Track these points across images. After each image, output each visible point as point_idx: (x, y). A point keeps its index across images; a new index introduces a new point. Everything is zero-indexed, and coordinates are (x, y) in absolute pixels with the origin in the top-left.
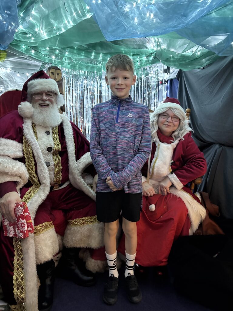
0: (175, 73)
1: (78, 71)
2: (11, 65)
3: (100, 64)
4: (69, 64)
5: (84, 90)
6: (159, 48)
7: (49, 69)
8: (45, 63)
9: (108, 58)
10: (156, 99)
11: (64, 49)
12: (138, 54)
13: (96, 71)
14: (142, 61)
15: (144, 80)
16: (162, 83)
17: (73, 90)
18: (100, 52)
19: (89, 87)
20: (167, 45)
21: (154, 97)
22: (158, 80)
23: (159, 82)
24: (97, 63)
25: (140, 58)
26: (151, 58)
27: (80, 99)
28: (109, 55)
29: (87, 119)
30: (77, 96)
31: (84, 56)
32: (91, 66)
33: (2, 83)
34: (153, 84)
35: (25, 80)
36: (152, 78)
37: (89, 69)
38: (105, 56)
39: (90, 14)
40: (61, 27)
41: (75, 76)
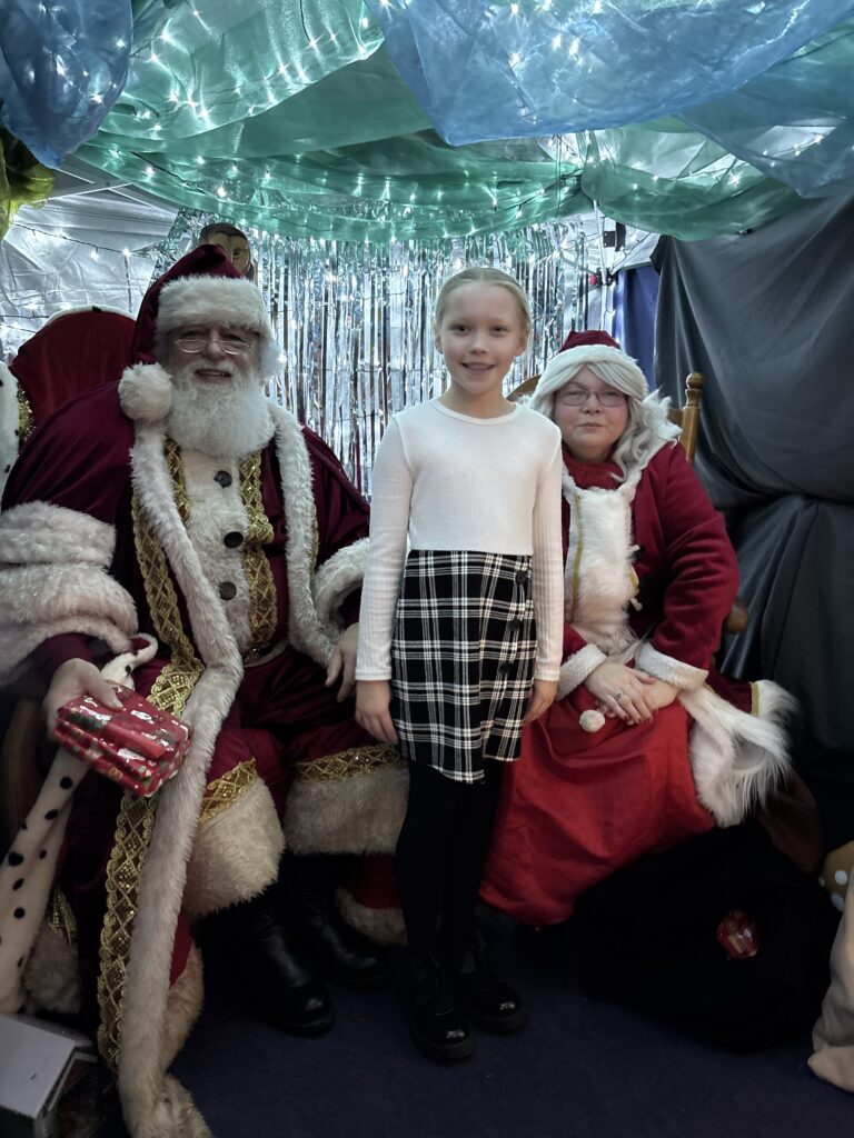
0: (646, 248)
1: (305, 239)
2: (67, 220)
3: (383, 218)
4: (274, 217)
5: (326, 308)
6: (591, 160)
7: (207, 235)
8: (189, 212)
9: (410, 195)
11: (259, 162)
12: (518, 180)
13: (369, 239)
14: (531, 204)
15: (535, 272)
16: (598, 283)
17: (286, 307)
18: (385, 171)
19: (343, 298)
20: (619, 147)
22: (585, 273)
23: (587, 276)
24: (370, 211)
25: (523, 193)
26: (563, 194)
27: (310, 339)
28: (416, 185)
29: (338, 410)
30: (302, 330)
31: (326, 186)
32: (351, 223)
33: (33, 282)
34: (568, 285)
35: (118, 272)
36: (564, 266)
37: (346, 234)
38: (403, 186)
39: (369, 44)
40: (262, 88)
41: (293, 259)
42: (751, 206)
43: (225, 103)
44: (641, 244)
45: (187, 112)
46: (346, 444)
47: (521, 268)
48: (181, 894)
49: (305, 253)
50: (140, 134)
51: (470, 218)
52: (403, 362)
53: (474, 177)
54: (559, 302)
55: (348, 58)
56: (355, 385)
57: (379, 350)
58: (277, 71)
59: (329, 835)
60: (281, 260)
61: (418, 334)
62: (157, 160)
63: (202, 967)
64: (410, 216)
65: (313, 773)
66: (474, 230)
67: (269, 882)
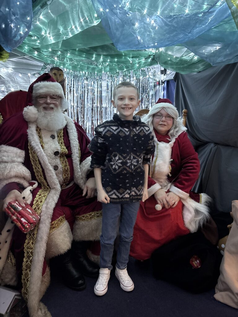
0: (172, 75)
1: (79, 71)
2: (13, 65)
3: (101, 66)
4: (70, 66)
5: (85, 90)
6: (157, 51)
7: (52, 70)
8: (47, 63)
9: (108, 60)
10: (154, 99)
11: (66, 51)
12: (138, 56)
13: (96, 72)
14: (141, 63)
15: (142, 81)
16: (159, 84)
17: (73, 90)
18: (101, 53)
19: (89, 88)
21: (151, 97)
22: (155, 81)
23: (156, 82)
24: (97, 64)
25: (138, 60)
26: (150, 60)
27: (80, 99)
28: (109, 57)
29: (88, 118)
30: (78, 96)
31: (85, 57)
32: (92, 67)
33: (3, 82)
34: (151, 84)
35: (27, 80)
36: (150, 79)
37: (90, 70)
38: (106, 57)
39: (97, 21)
40: (68, 32)
41: (75, 77)
42: (200, 65)
43: (57, 35)
44: (171, 74)
45: (47, 38)
46: (90, 127)
47: (139, 80)
48: (45, 252)
49: (79, 75)
50: (34, 43)
51: (124, 66)
52: (106, 105)
53: (126, 55)
54: (148, 89)
55: (91, 24)
56: (93, 111)
57: (99, 102)
58: (72, 27)
59: (85, 235)
60: (72, 77)
61: (110, 98)
62: (38, 50)
63: (50, 272)
64: (108, 65)
65: (81, 219)
66: (125, 70)
67: (69, 249)
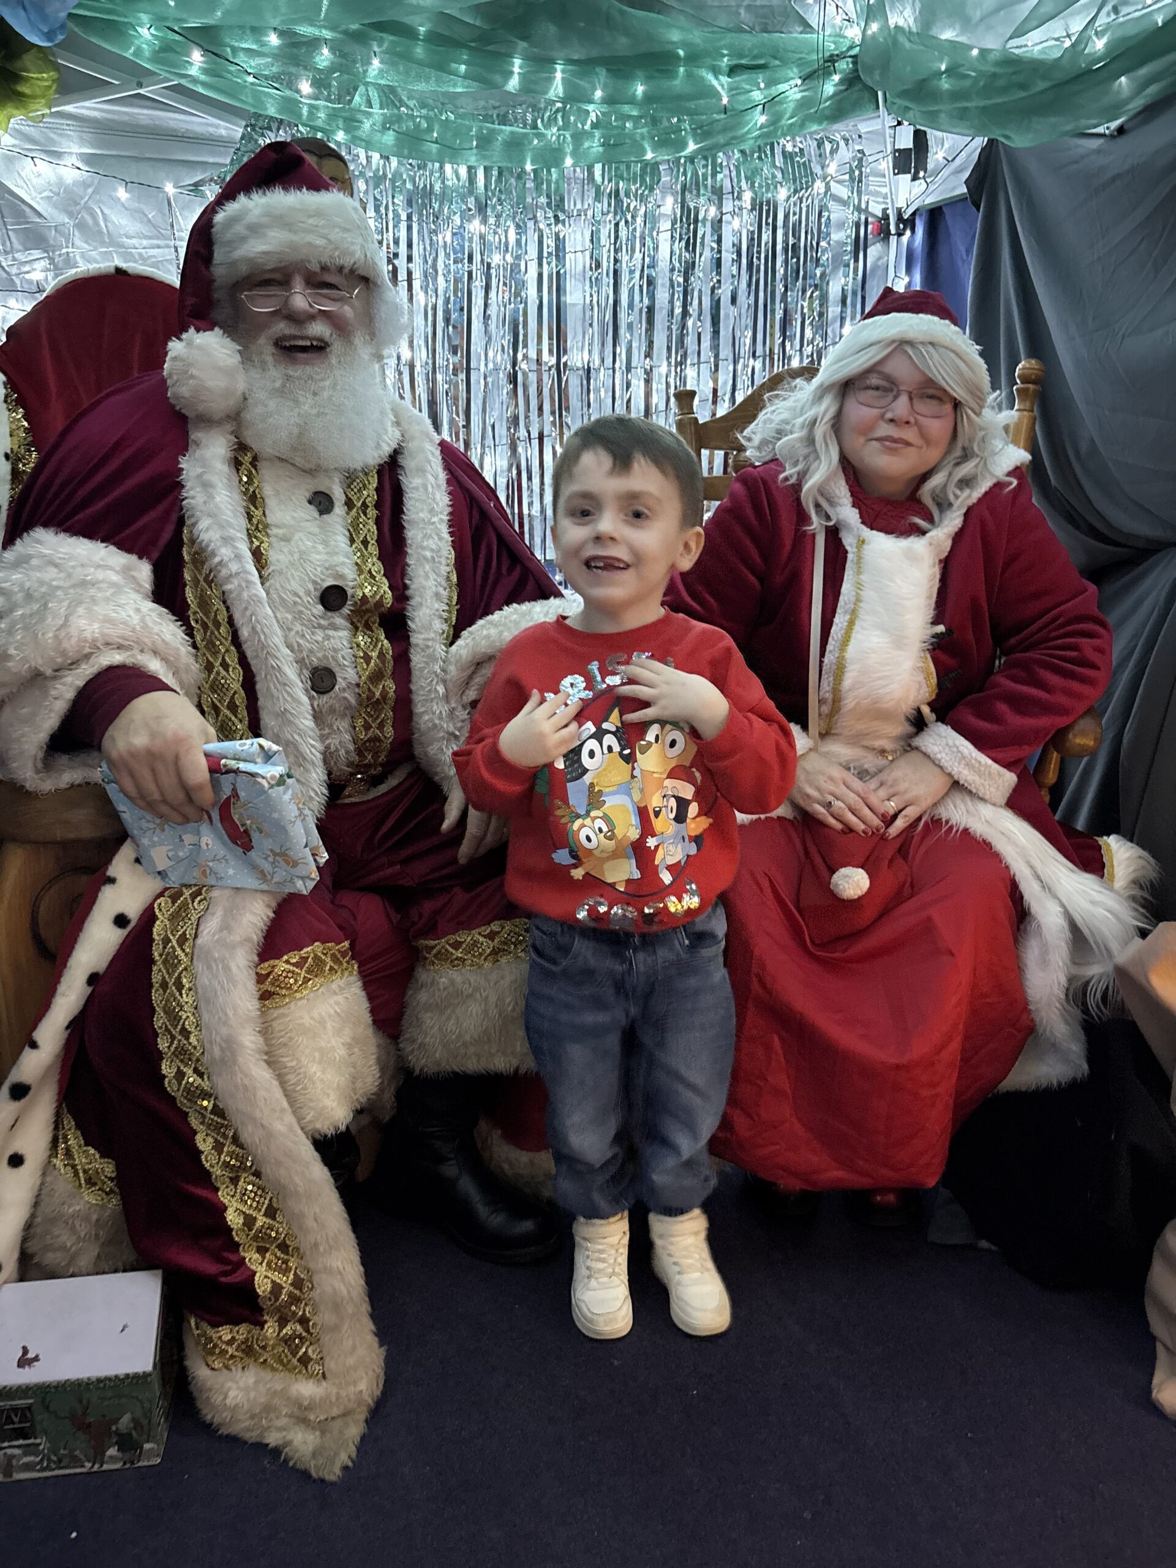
0: (959, 171)
1: (437, 165)
2: (82, 142)
3: (555, 130)
4: (389, 129)
5: (470, 273)
6: (874, 27)
8: (260, 124)
9: (596, 89)
11: (359, 38)
12: (762, 62)
13: (533, 163)
14: (781, 103)
15: (786, 216)
16: (884, 233)
17: (410, 274)
18: (554, 54)
19: (496, 259)
22: (863, 217)
23: (867, 221)
24: (535, 121)
25: (768, 84)
26: (830, 88)
27: (447, 320)
28: (602, 72)
29: (489, 429)
30: (435, 308)
31: (466, 77)
32: (506, 136)
33: (37, 238)
34: (837, 236)
35: (159, 222)
36: (832, 205)
37: (497, 156)
38: (582, 75)
41: (419, 198)
44: (951, 164)
46: (502, 482)
47: (764, 209)
51: (687, 126)
52: (586, 355)
53: (694, 58)
54: (823, 262)
56: (515, 391)
57: (550, 338)
59: (465, 1045)
60: (399, 199)
61: (610, 313)
62: (207, 39)
64: (595, 126)
66: (692, 147)
